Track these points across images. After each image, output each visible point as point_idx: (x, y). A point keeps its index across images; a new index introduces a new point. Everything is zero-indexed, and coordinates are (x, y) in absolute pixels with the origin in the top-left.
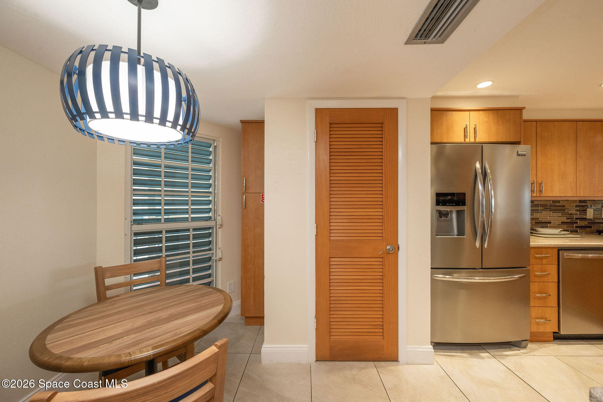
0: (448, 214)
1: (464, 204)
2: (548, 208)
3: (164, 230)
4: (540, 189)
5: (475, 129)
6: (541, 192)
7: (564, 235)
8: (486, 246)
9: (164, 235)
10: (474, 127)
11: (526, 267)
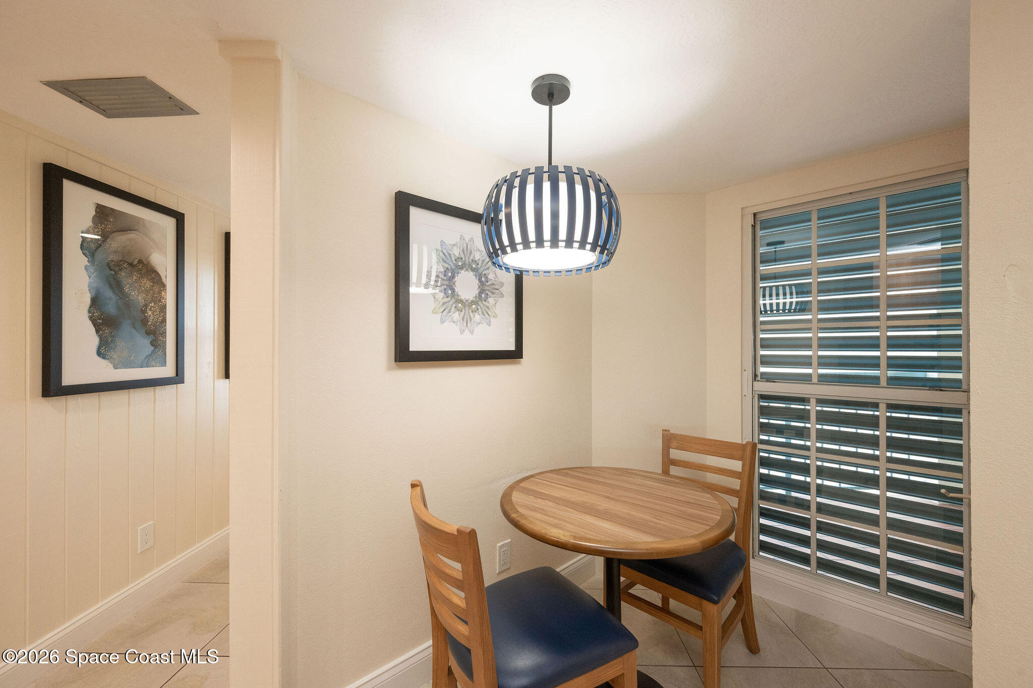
3: (813, 396)
9: (813, 408)
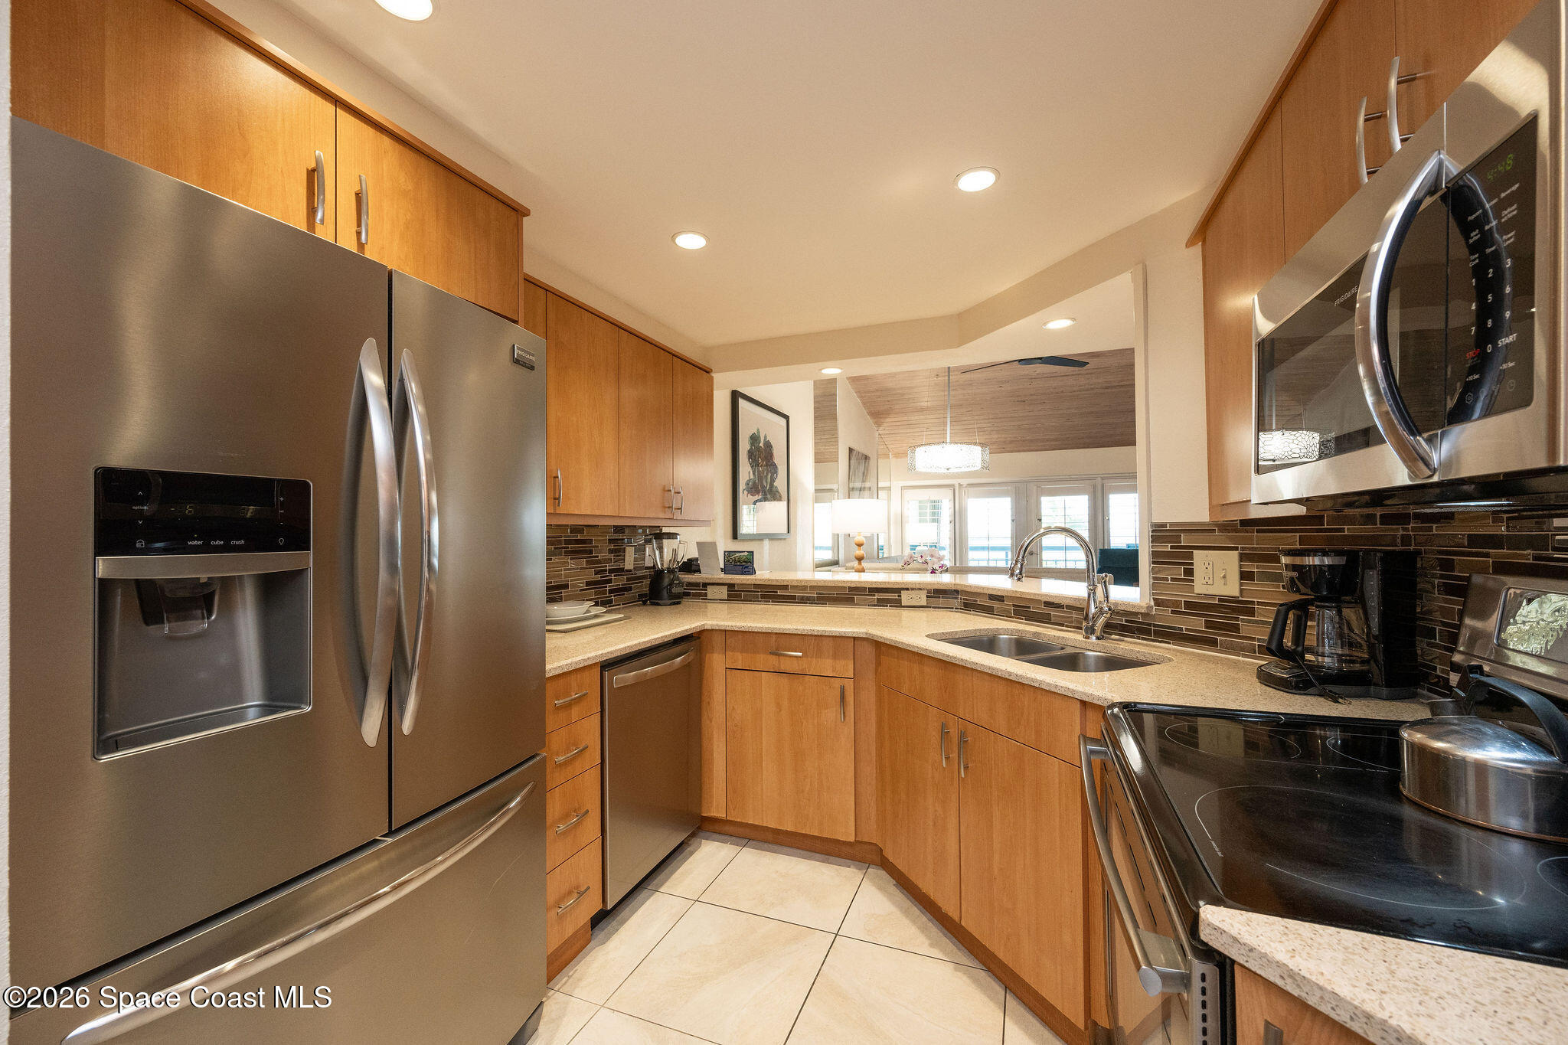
0: (212, 594)
1: (299, 541)
2: (562, 548)
4: (555, 493)
5: (358, 196)
6: (557, 501)
7: (596, 616)
8: (407, 726)
10: (357, 188)
11: (537, 755)
